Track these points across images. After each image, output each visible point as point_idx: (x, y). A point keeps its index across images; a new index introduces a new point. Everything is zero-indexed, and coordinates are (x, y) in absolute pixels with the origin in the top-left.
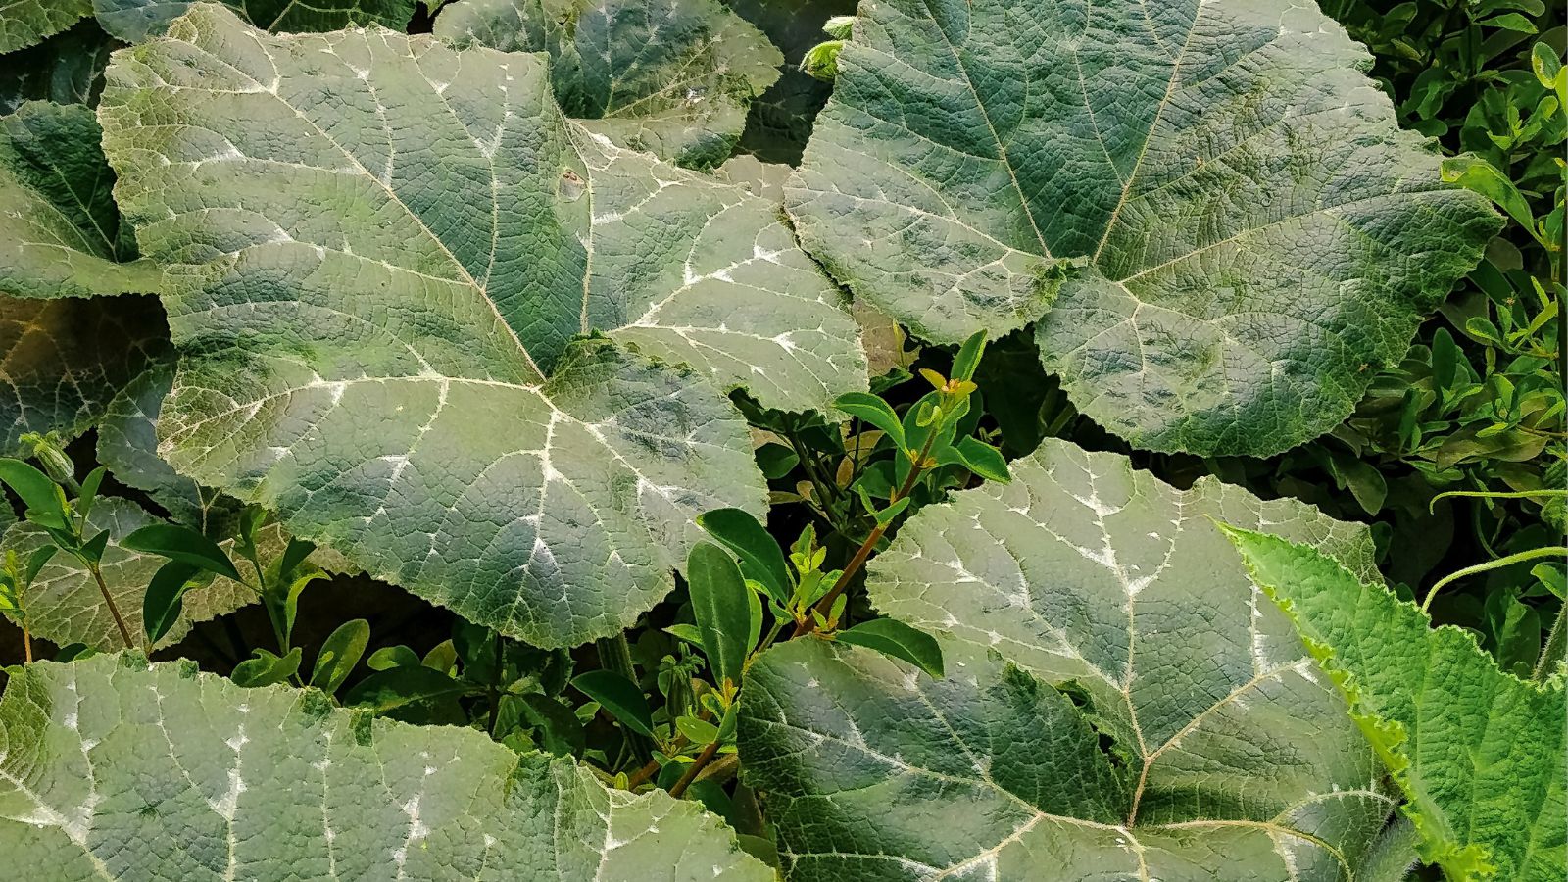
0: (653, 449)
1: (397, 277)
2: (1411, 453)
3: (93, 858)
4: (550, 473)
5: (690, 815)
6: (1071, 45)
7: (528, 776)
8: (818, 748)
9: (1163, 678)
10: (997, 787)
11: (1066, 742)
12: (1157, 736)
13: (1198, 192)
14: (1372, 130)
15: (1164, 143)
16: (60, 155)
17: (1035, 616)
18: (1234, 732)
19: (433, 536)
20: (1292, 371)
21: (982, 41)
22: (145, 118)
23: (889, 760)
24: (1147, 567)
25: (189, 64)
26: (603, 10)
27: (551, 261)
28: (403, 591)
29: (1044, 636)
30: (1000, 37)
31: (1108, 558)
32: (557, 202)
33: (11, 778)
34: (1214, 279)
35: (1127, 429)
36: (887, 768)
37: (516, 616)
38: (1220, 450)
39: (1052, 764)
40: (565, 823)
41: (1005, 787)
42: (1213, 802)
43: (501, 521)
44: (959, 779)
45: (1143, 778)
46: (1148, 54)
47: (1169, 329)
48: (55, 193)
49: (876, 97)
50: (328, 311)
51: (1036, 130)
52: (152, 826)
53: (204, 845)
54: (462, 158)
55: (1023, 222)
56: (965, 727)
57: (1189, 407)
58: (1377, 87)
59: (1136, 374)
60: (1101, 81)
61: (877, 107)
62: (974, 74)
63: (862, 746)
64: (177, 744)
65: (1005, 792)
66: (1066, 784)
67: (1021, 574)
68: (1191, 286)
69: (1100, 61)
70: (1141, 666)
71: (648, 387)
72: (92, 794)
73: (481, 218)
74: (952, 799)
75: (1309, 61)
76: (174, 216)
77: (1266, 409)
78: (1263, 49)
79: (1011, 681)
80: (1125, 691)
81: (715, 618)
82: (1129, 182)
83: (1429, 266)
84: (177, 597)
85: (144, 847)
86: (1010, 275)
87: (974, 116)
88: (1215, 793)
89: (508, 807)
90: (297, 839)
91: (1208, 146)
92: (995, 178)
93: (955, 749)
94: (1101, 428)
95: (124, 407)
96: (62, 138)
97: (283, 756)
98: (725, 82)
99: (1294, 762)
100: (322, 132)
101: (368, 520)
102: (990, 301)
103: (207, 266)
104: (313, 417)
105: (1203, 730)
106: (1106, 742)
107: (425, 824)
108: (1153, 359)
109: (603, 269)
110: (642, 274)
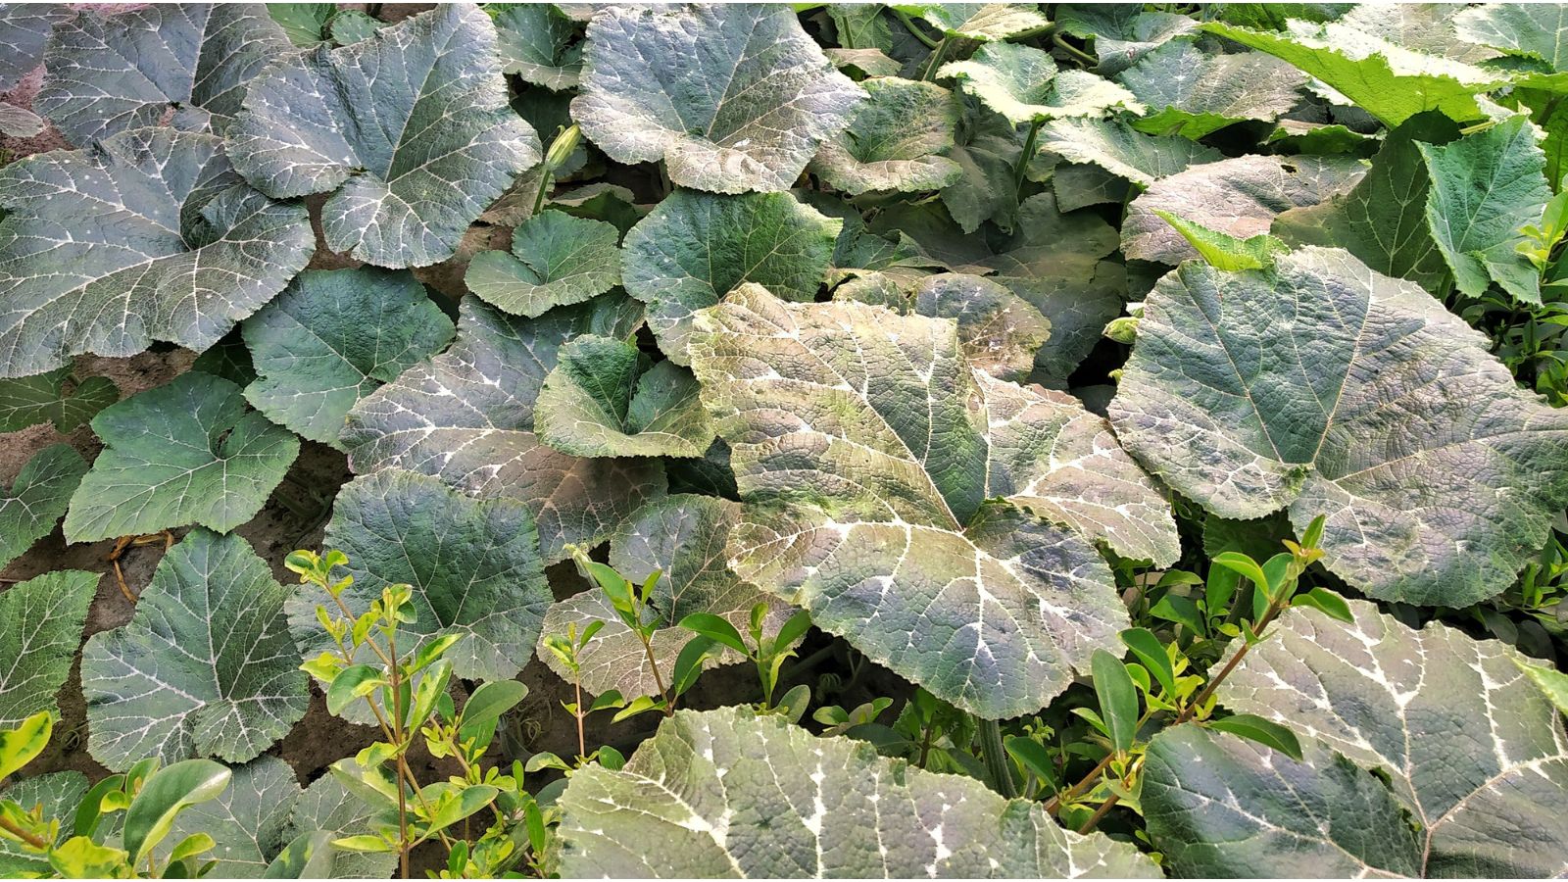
0: (1047, 582)
1: (875, 458)
2: (1534, 608)
3: (730, 857)
4: (984, 595)
5: (1126, 853)
6: (1287, 326)
7: (1017, 817)
8: (1205, 808)
9: (1434, 768)
10: (1334, 845)
11: (1379, 813)
12: (1434, 811)
13: (1382, 424)
14: (1501, 388)
15: (1353, 391)
16: (599, 368)
17: (1335, 716)
18: (1494, 811)
19: (910, 634)
20: (1471, 548)
21: (1231, 321)
22: (718, 352)
23: (1258, 820)
24: (1410, 683)
25: (743, 319)
26: (933, 291)
27: (965, 449)
28: (891, 671)
29: (1342, 731)
30: (1243, 318)
31: (1378, 676)
32: (967, 412)
33: (672, 793)
34: (1404, 482)
35: (1361, 583)
36: (1257, 826)
37: (966, 695)
38: (1426, 601)
39: (1372, 829)
40: (1043, 854)
41: (1340, 845)
42: (1488, 866)
43: (955, 625)
44: (1308, 837)
45: (1427, 844)
46: (1338, 333)
47: (1377, 515)
48: (593, 390)
49: (1162, 353)
50: (835, 477)
51: (1269, 378)
52: (766, 836)
53: (802, 852)
54: (909, 382)
55: (1264, 439)
56: (1310, 798)
57: (1403, 570)
58: (1497, 360)
59: (1359, 546)
60: (1309, 350)
61: (1163, 360)
62: (1227, 341)
63: (1238, 808)
64: (779, 775)
65: (1341, 849)
66: (1383, 846)
67: (1320, 685)
68: (1387, 487)
69: (1307, 336)
70: (1416, 757)
71: (1040, 537)
72: (727, 810)
73: (921, 420)
74: (1304, 852)
75: (1448, 342)
76: (738, 413)
77: (1456, 574)
78: (1416, 333)
79: (1338, 765)
80: (1407, 776)
81: (1110, 704)
82: (1332, 415)
83: (1554, 480)
84: (698, 662)
85: (762, 851)
86: (1263, 473)
87: (1228, 367)
88: (1490, 859)
89: (1004, 839)
90: (862, 851)
91: (1387, 394)
92: (1243, 409)
93: (1303, 814)
94: (1343, 582)
95: (627, 528)
96: (600, 357)
97: (847, 789)
98: (1014, 338)
99: (1546, 839)
100: (825, 363)
101: (868, 621)
102: (1254, 490)
103: (760, 445)
104: (831, 547)
105: (1469, 809)
106: (1406, 814)
107: (947, 847)
108: (1369, 535)
109: (998, 456)
110: (1023, 460)
